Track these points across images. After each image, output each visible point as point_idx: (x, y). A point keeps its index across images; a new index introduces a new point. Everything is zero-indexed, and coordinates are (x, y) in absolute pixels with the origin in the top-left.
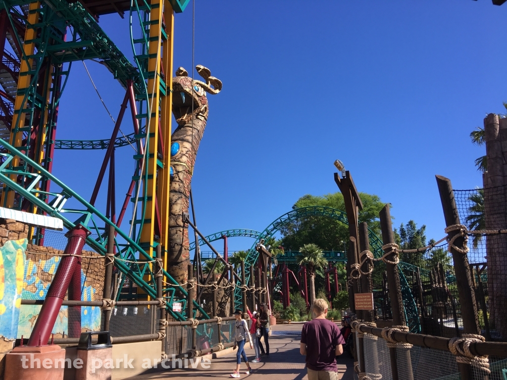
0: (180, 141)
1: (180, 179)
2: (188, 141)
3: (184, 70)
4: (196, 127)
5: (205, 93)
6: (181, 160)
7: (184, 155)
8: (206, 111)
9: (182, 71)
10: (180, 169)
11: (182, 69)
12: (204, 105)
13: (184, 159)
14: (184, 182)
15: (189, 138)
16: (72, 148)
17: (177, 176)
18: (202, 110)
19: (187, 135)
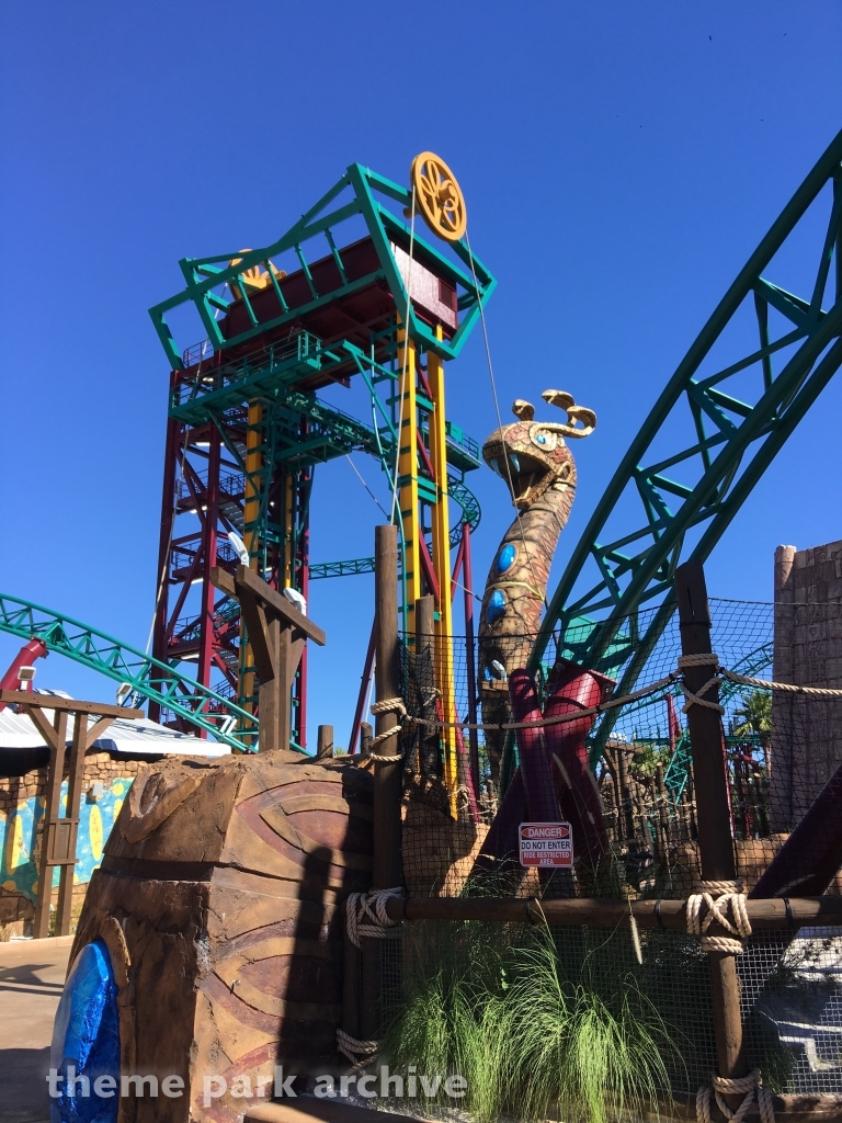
0: (517, 542)
1: (516, 613)
2: (531, 539)
3: (526, 404)
4: (549, 508)
5: (563, 442)
6: (517, 577)
7: (524, 566)
8: (569, 472)
9: (520, 407)
10: (516, 593)
11: (518, 403)
12: (562, 463)
13: (524, 574)
14: (525, 616)
15: (534, 533)
16: (358, 572)
17: (511, 607)
18: (559, 474)
19: (531, 528)
